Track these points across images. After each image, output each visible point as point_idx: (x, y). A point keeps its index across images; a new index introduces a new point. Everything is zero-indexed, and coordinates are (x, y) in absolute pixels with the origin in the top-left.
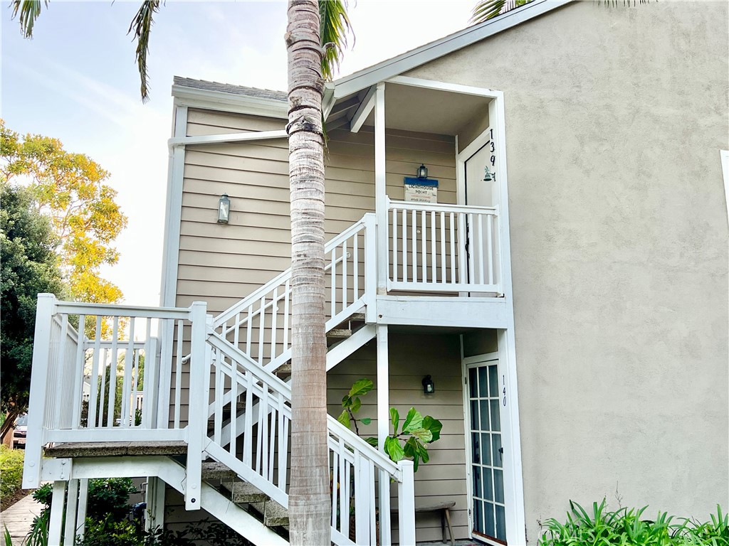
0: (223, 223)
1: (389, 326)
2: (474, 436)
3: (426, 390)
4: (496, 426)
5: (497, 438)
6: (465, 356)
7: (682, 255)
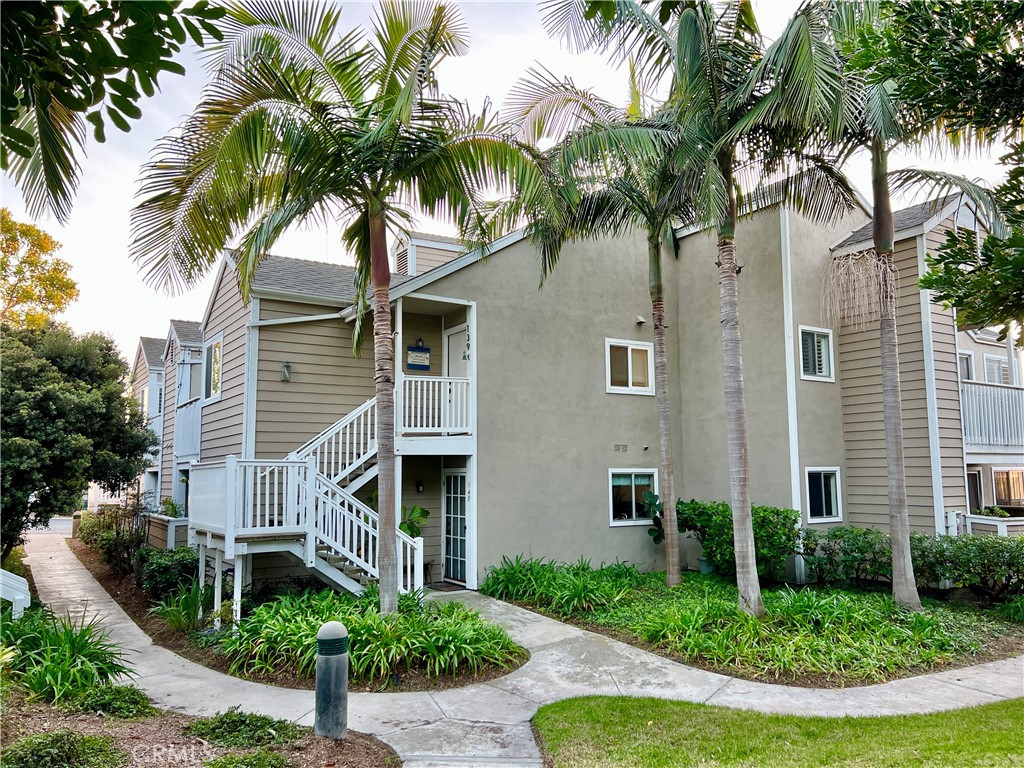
0: (285, 381)
1: (403, 456)
2: (448, 519)
3: (418, 491)
4: (463, 512)
5: (463, 520)
6: (445, 467)
7: (577, 405)
